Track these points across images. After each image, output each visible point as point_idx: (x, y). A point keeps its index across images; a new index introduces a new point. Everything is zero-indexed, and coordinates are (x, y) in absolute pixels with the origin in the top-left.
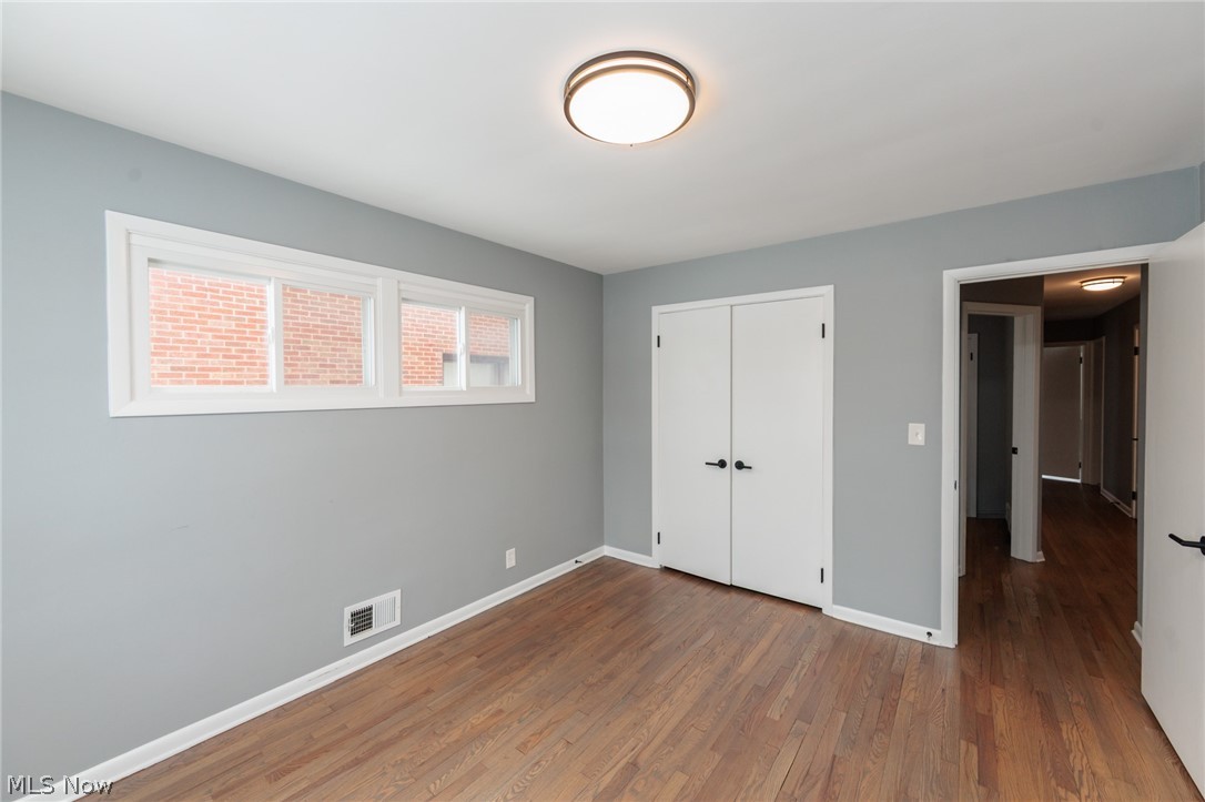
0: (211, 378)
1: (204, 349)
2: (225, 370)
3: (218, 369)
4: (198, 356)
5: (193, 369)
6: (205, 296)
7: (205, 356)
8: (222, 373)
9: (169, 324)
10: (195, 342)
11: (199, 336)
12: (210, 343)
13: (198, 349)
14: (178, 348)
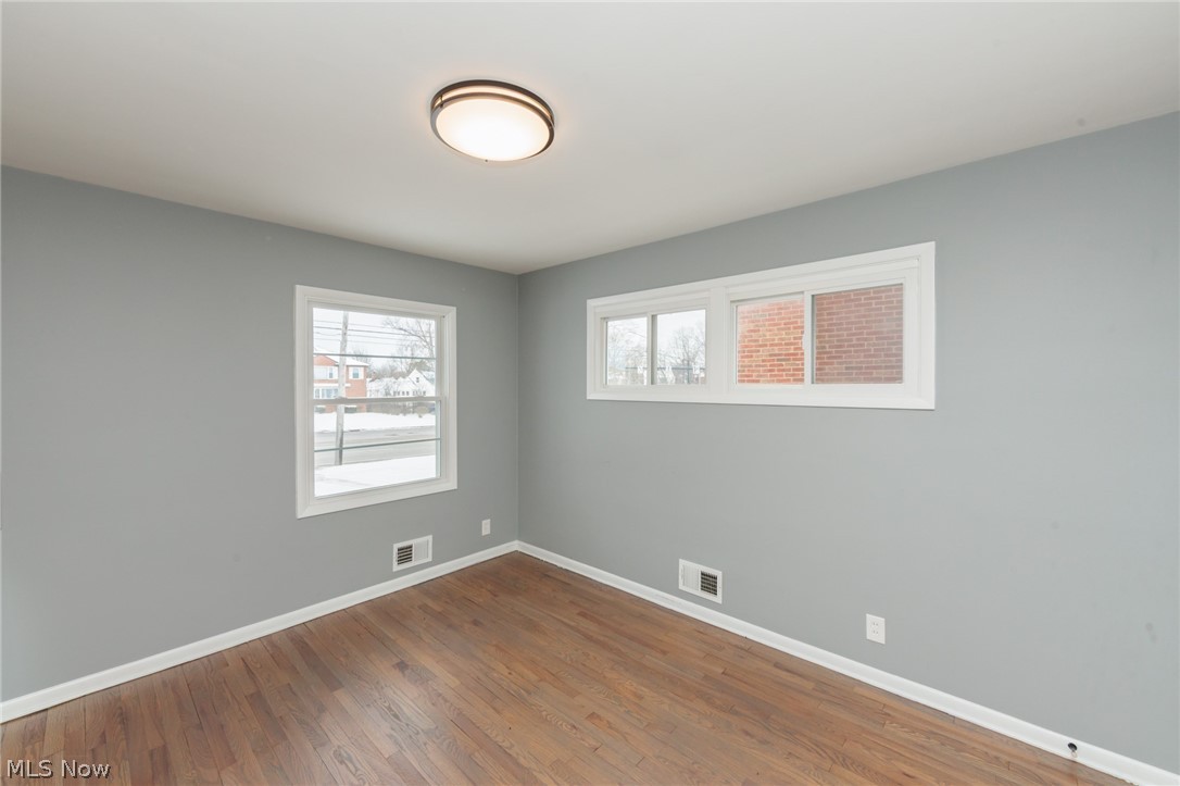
0: (874, 375)
1: (869, 350)
2: (886, 367)
3: (880, 367)
4: (865, 356)
5: (861, 368)
6: (871, 304)
7: (870, 356)
8: (883, 371)
9: (845, 333)
10: (862, 345)
11: (866, 339)
12: (874, 345)
13: (864, 351)
14: (850, 352)
